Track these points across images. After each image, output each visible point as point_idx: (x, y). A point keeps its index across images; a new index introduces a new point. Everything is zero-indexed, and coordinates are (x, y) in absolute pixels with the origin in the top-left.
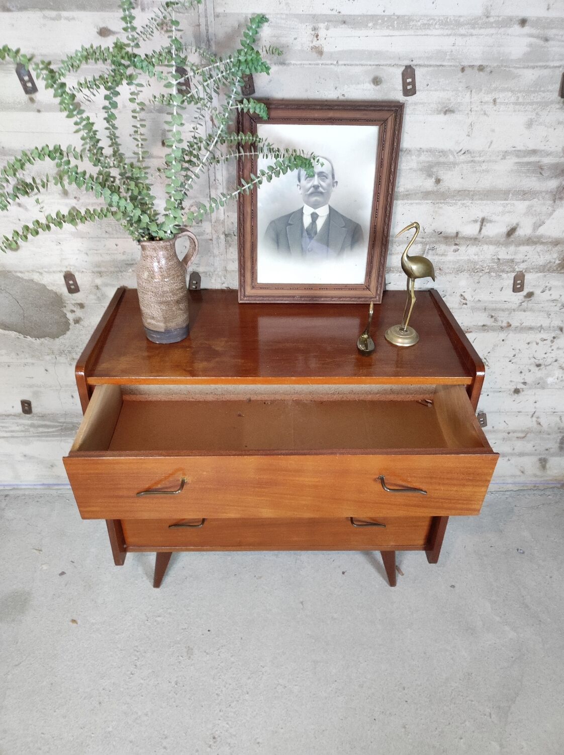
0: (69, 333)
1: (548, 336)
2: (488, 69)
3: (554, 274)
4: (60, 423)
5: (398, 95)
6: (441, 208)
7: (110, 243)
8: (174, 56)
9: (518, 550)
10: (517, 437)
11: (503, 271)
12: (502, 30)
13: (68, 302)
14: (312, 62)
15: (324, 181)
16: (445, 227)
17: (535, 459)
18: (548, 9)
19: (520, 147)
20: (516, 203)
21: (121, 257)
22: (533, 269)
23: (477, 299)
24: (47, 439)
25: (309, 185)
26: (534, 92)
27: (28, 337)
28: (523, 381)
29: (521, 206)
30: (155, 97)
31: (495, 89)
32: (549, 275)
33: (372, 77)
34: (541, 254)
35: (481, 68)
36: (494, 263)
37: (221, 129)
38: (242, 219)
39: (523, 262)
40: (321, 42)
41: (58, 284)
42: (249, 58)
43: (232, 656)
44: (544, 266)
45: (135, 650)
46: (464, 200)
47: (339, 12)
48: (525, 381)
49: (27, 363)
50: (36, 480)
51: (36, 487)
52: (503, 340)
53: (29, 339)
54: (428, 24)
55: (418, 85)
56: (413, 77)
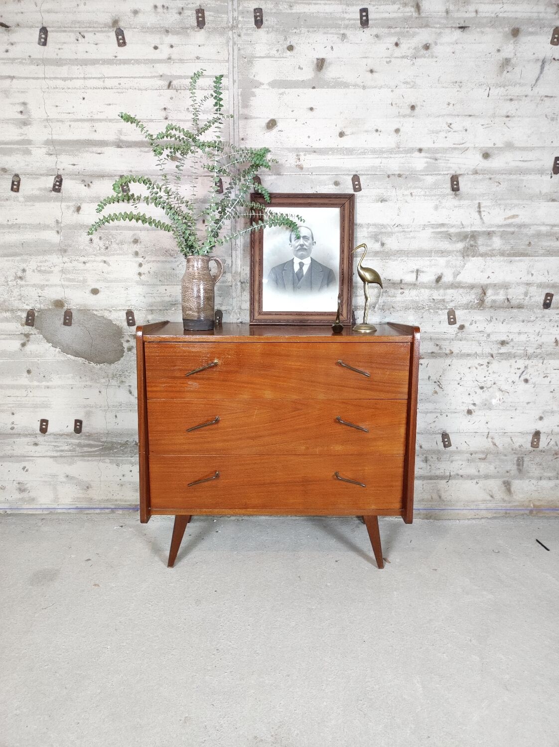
0: (122, 359)
1: (485, 362)
2: (404, 176)
3: (475, 311)
4: (102, 442)
5: (351, 192)
6: (388, 262)
7: (162, 289)
9: (493, 550)
10: (479, 459)
11: (438, 309)
12: (409, 155)
13: (125, 334)
14: (297, 174)
15: (307, 242)
16: (392, 276)
17: (499, 482)
18: (434, 143)
19: (433, 222)
20: (437, 258)
21: (167, 299)
22: (460, 306)
23: (423, 331)
25: (297, 244)
26: (435, 188)
27: (92, 362)
28: (472, 402)
29: (442, 261)
31: (411, 187)
32: (472, 311)
33: (334, 181)
34: (463, 295)
35: (400, 176)
36: (431, 302)
38: (253, 265)
39: (451, 301)
40: (302, 162)
41: (119, 318)
43: (236, 605)
44: (468, 304)
46: (402, 257)
47: (312, 147)
48: (475, 402)
49: (87, 385)
50: (72, 503)
51: (70, 511)
52: (449, 365)
53: (92, 364)
54: (364, 152)
55: (362, 186)
56: (359, 181)
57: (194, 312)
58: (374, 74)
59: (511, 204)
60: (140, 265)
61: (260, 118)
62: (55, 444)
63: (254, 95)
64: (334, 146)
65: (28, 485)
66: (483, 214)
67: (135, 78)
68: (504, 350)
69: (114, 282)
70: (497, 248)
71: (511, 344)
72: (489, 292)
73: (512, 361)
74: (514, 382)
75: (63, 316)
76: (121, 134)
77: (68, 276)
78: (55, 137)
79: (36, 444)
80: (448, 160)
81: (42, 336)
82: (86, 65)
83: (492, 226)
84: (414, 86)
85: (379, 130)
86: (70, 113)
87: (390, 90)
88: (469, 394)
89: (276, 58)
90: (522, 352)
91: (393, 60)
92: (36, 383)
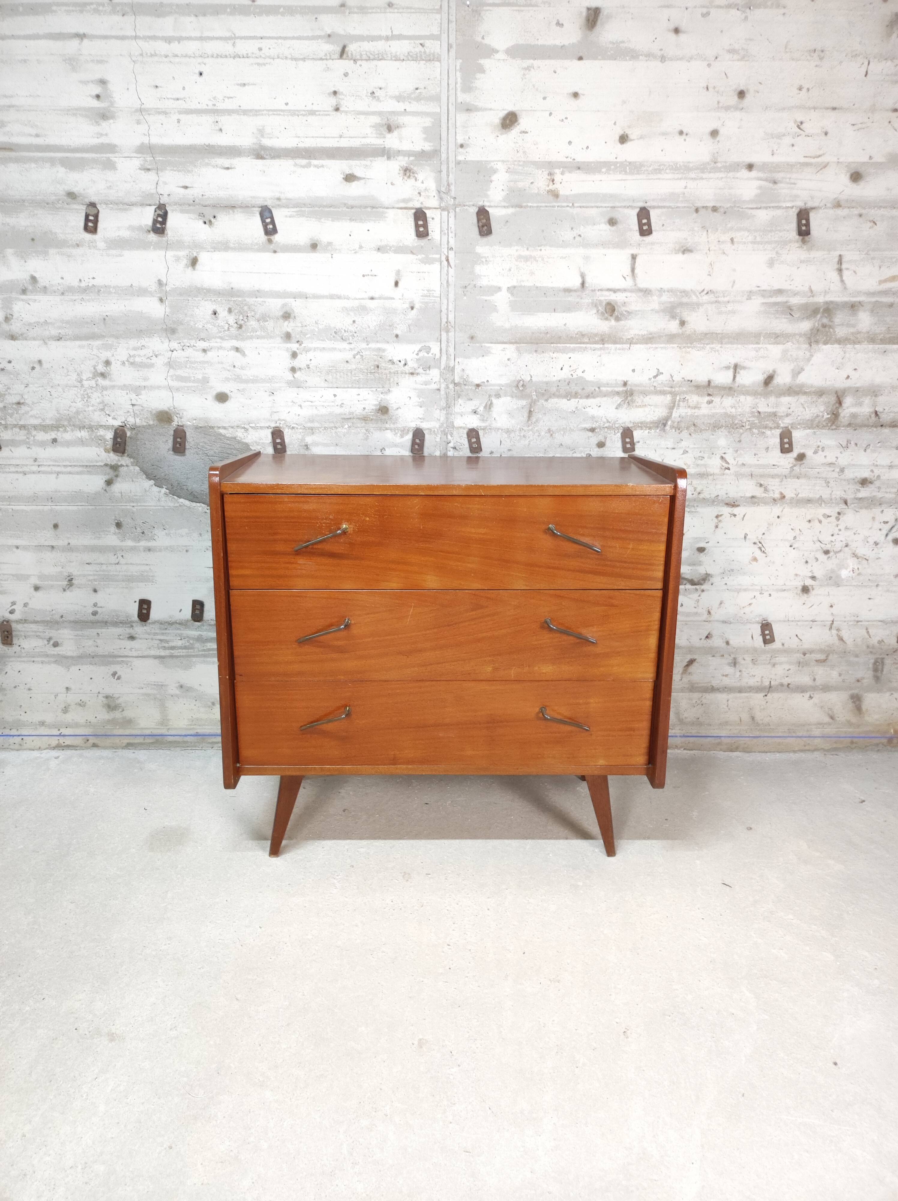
1: (832, 511)
2: (722, 210)
3: (824, 431)
5: (634, 235)
6: (689, 353)
7: (328, 394)
10: (816, 661)
11: (766, 428)
12: (731, 174)
14: (548, 205)
16: (695, 375)
17: (844, 696)
18: (773, 155)
19: (765, 287)
20: (768, 346)
21: (337, 410)
22: (799, 424)
23: (740, 463)
26: (771, 231)
28: (810, 575)
29: (775, 350)
31: (731, 229)
32: (819, 432)
33: (607, 218)
34: (805, 406)
35: (715, 209)
36: (754, 416)
39: (787, 416)
40: (557, 186)
41: (263, 441)
44: (812, 421)
46: (712, 344)
47: (574, 159)
48: (815, 575)
50: (189, 727)
51: (186, 739)
52: (778, 517)
54: (659, 169)
55: (653, 225)
56: (648, 218)
58: (682, 37)
59: (891, 258)
60: (294, 355)
61: (491, 109)
62: (162, 637)
63: (482, 70)
64: (611, 158)
65: (120, 701)
66: (846, 273)
67: (285, 38)
68: (864, 493)
69: (253, 383)
70: (864, 330)
71: (877, 483)
72: (848, 401)
73: (877, 511)
74: (876, 544)
75: (172, 438)
76: (262, 136)
77: (180, 372)
78: (155, 140)
79: (132, 638)
80: (795, 184)
81: (137, 468)
82: (204, 15)
83: (859, 293)
84: (745, 56)
85: (685, 131)
86: (178, 99)
87: (706, 63)
88: (807, 562)
89: (520, 6)
90: (894, 496)
91: (713, 11)
92: (130, 543)
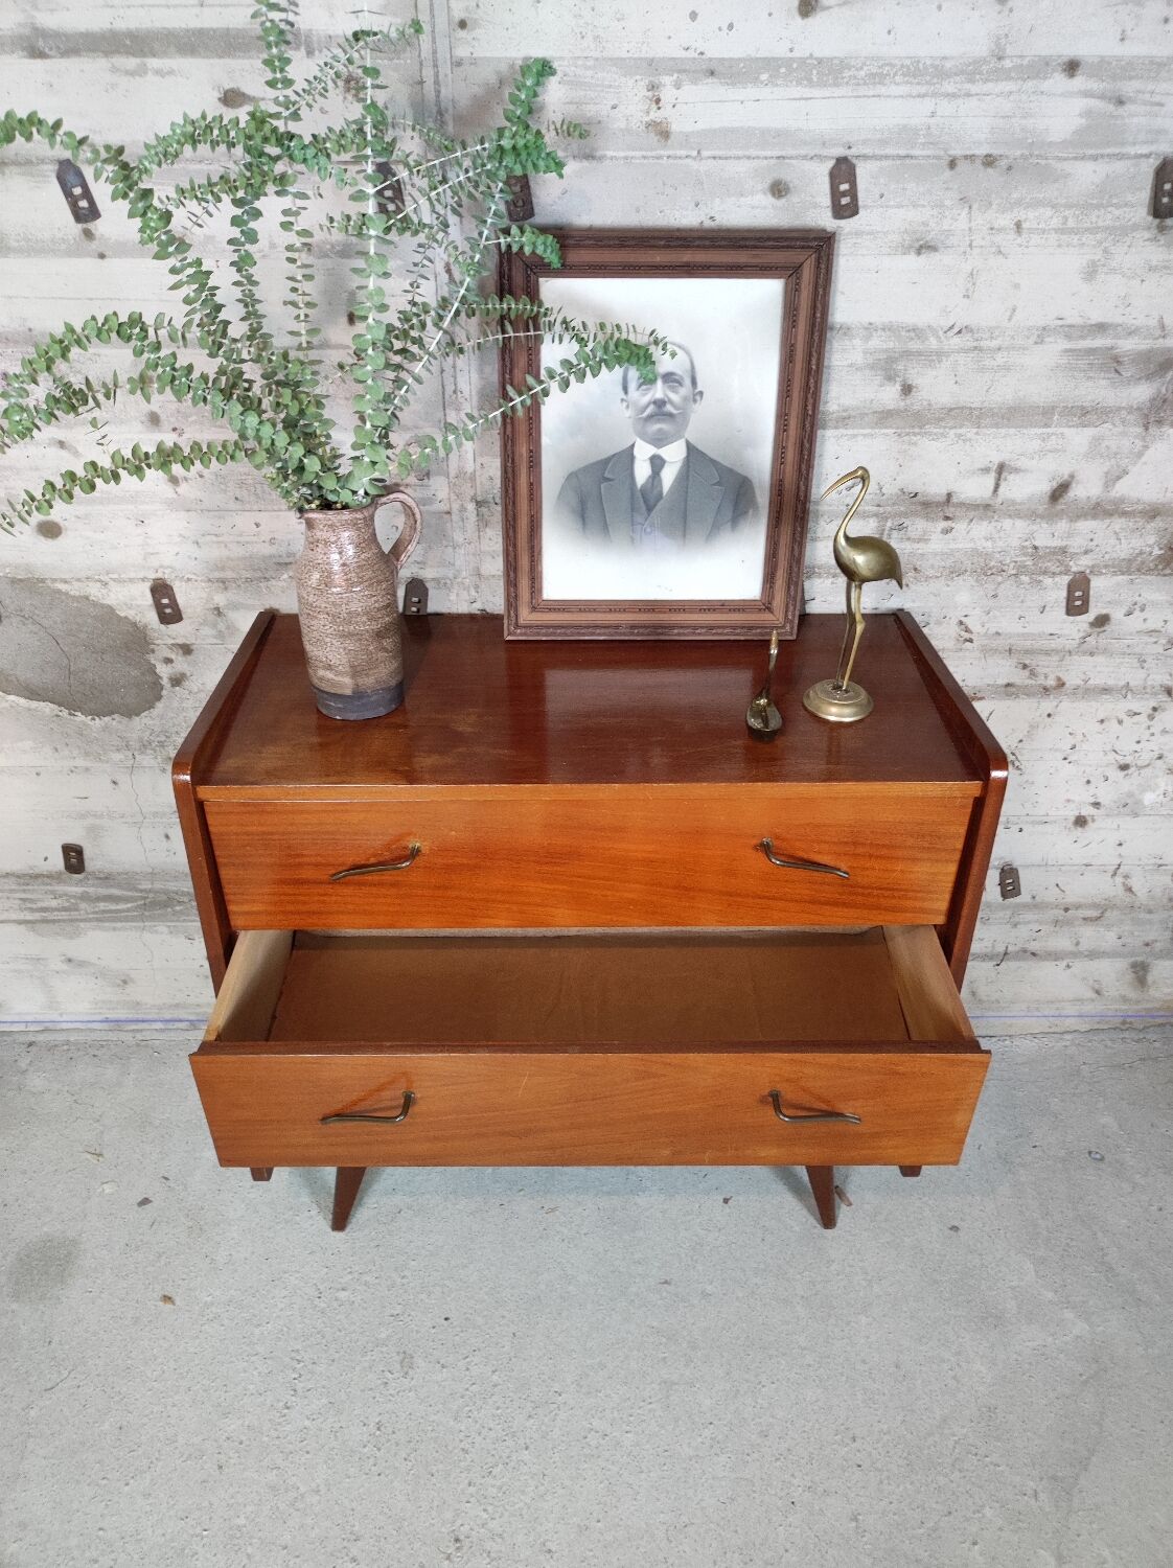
0: (159, 705)
1: (1144, 706)
2: (1003, 163)
3: (1149, 577)
4: (141, 891)
5: (821, 217)
6: (915, 444)
7: (244, 521)
8: (369, 138)
9: (1090, 1153)
10: (1084, 919)
11: (1045, 573)
12: (1030, 84)
13: (156, 642)
14: (649, 154)
15: (676, 392)
16: (924, 484)
17: (1122, 964)
18: (1122, 39)
19: (1073, 318)
20: (1066, 430)
21: (266, 550)
22: (1106, 566)
23: (992, 631)
24: (114, 925)
25: (646, 399)
26: (1098, 207)
27: (79, 714)
28: (1092, 800)
29: (1079, 438)
30: (332, 220)
31: (1019, 203)
32: (1140, 579)
33: (769, 181)
34: (1121, 535)
35: (989, 161)
36: (1025, 555)
37: (466, 285)
38: (510, 470)
39: (1086, 552)
40: (665, 113)
41: (137, 604)
42: (521, 142)
43: (494, 1372)
44: (1130, 561)
45: (292, 1359)
46: (961, 427)
47: (702, 53)
48: (1098, 800)
49: (76, 767)
50: (93, 1011)
51: (90, 1026)
52: (1049, 715)
53: (80, 717)
54: (879, 74)
55: (861, 195)
56: (852, 179)
57: (338, 673)
62: (23, 896)
64: (781, 51)
69: (102, 503)
80: (1162, 105)
